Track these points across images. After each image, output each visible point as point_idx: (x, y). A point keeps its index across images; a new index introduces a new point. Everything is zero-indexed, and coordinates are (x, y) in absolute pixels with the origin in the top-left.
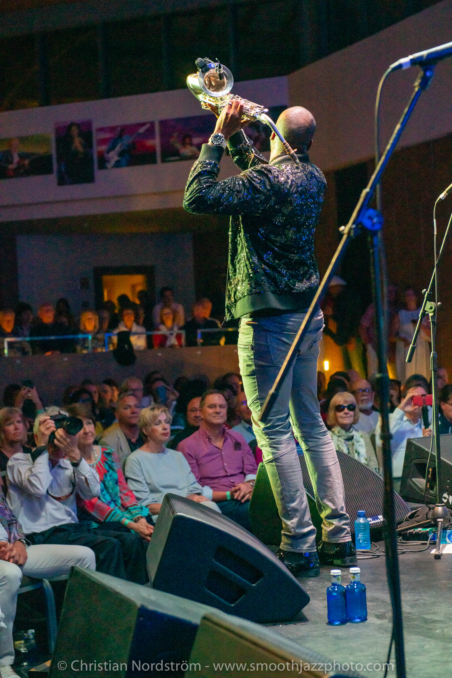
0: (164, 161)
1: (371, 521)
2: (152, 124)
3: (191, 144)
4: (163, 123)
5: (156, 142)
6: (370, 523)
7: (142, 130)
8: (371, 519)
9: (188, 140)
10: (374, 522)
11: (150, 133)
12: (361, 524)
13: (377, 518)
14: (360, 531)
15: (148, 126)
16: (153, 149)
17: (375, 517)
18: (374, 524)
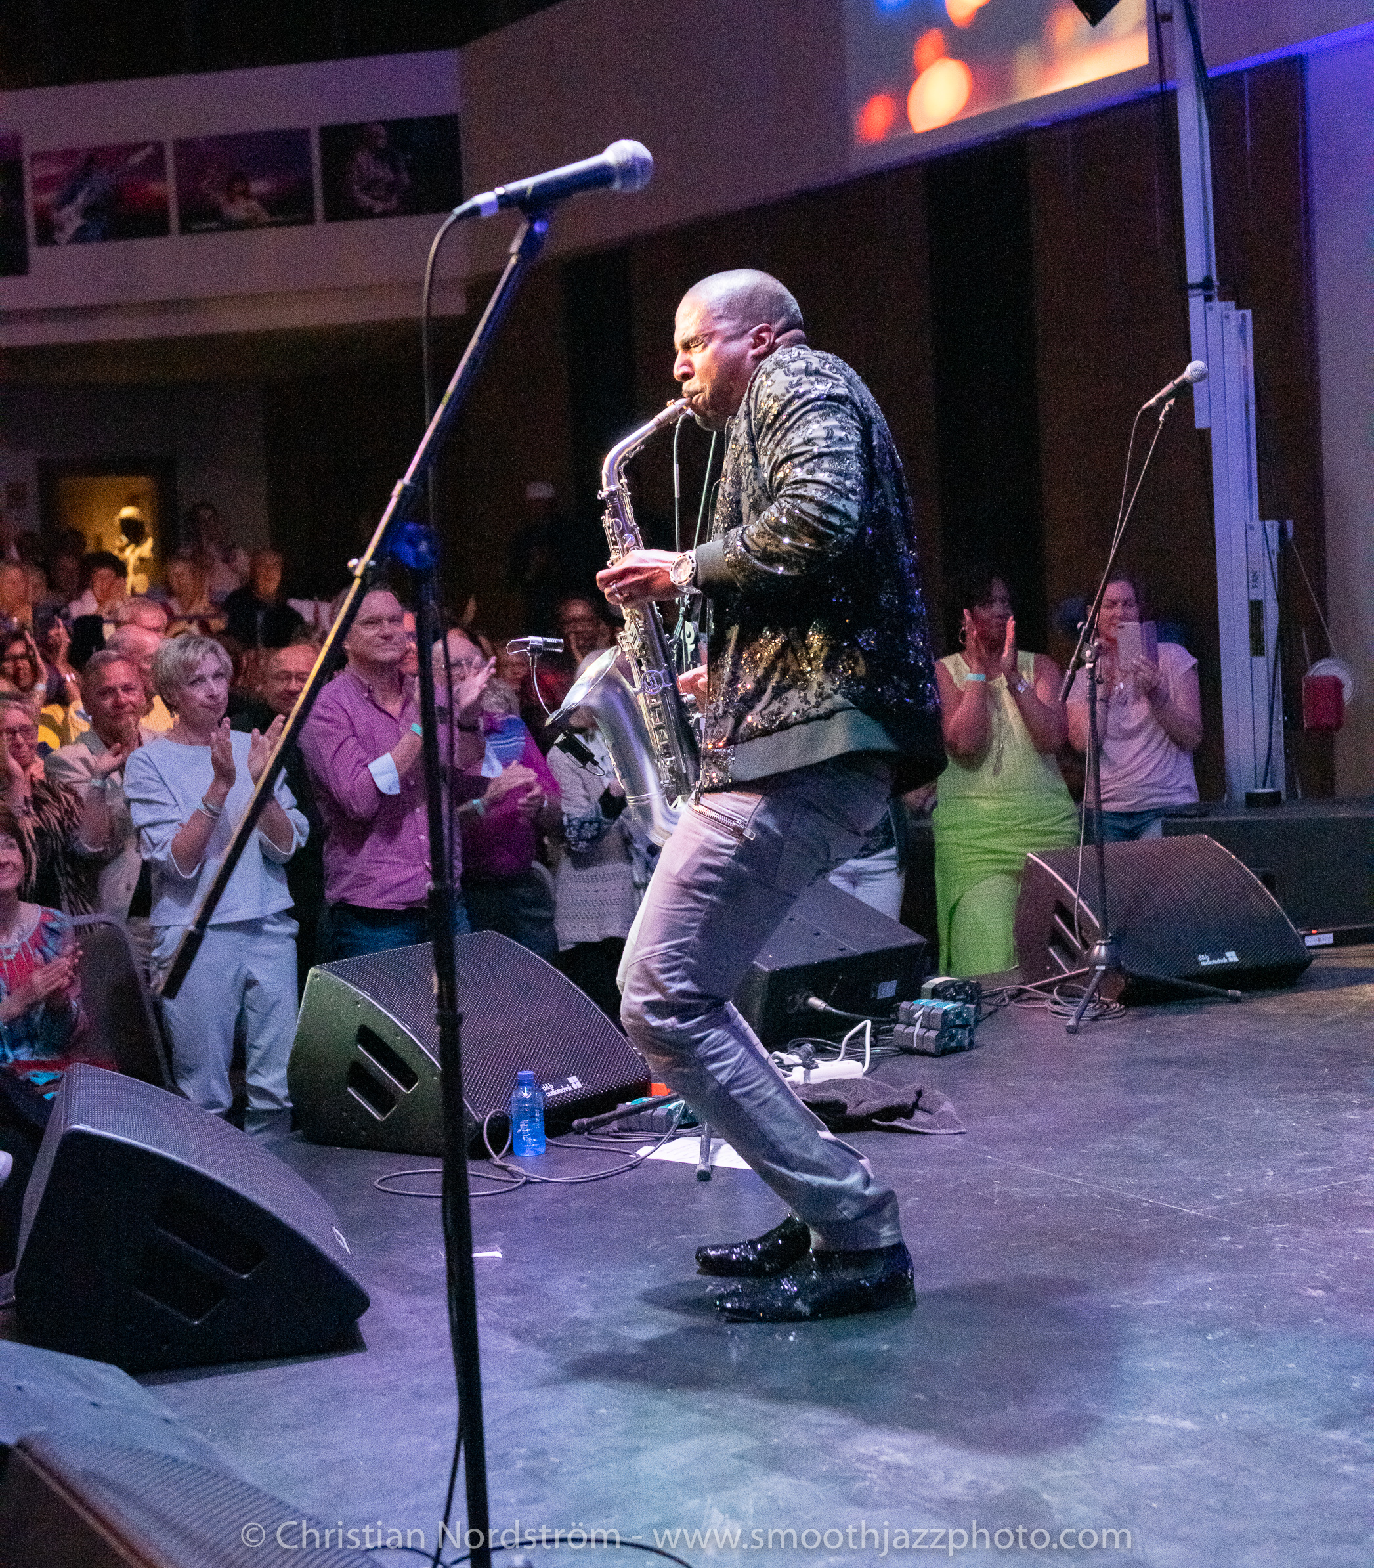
0: (185, 229)
1: (551, 1091)
2: (159, 147)
3: (247, 195)
4: (184, 146)
5: (168, 187)
6: (549, 1094)
7: (136, 159)
8: (551, 1086)
9: (238, 187)
10: (559, 1091)
11: (155, 164)
12: (525, 1100)
13: (567, 1083)
14: (522, 1117)
15: (149, 150)
16: (162, 202)
17: (560, 1081)
18: (558, 1096)
